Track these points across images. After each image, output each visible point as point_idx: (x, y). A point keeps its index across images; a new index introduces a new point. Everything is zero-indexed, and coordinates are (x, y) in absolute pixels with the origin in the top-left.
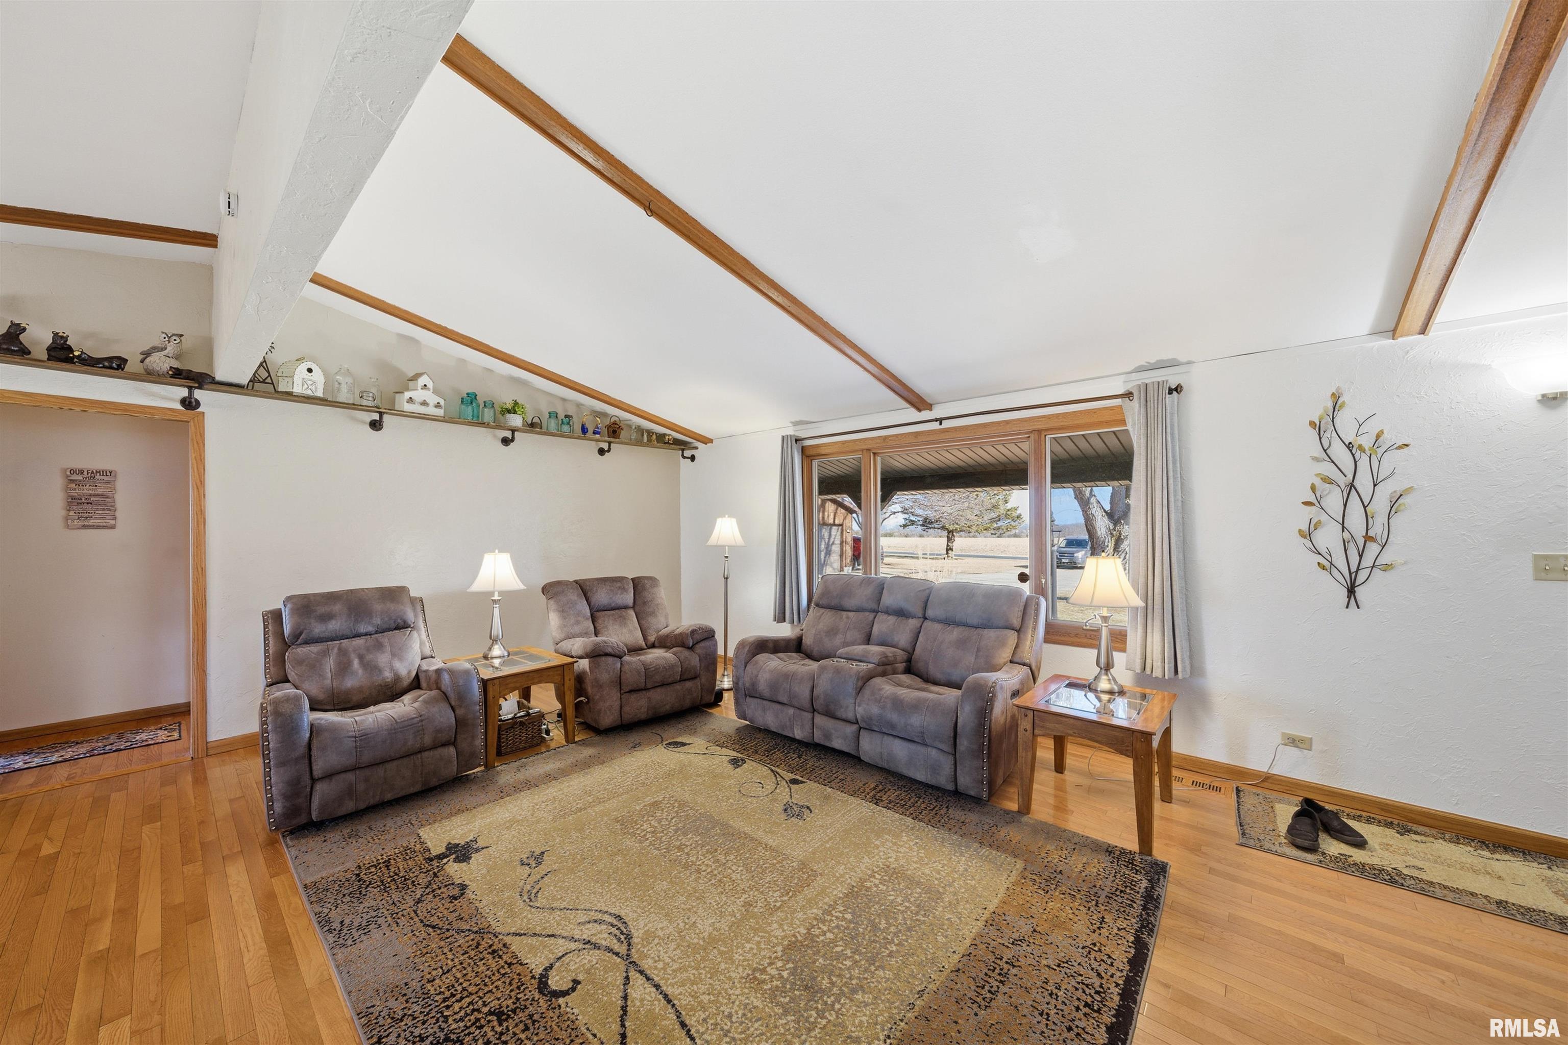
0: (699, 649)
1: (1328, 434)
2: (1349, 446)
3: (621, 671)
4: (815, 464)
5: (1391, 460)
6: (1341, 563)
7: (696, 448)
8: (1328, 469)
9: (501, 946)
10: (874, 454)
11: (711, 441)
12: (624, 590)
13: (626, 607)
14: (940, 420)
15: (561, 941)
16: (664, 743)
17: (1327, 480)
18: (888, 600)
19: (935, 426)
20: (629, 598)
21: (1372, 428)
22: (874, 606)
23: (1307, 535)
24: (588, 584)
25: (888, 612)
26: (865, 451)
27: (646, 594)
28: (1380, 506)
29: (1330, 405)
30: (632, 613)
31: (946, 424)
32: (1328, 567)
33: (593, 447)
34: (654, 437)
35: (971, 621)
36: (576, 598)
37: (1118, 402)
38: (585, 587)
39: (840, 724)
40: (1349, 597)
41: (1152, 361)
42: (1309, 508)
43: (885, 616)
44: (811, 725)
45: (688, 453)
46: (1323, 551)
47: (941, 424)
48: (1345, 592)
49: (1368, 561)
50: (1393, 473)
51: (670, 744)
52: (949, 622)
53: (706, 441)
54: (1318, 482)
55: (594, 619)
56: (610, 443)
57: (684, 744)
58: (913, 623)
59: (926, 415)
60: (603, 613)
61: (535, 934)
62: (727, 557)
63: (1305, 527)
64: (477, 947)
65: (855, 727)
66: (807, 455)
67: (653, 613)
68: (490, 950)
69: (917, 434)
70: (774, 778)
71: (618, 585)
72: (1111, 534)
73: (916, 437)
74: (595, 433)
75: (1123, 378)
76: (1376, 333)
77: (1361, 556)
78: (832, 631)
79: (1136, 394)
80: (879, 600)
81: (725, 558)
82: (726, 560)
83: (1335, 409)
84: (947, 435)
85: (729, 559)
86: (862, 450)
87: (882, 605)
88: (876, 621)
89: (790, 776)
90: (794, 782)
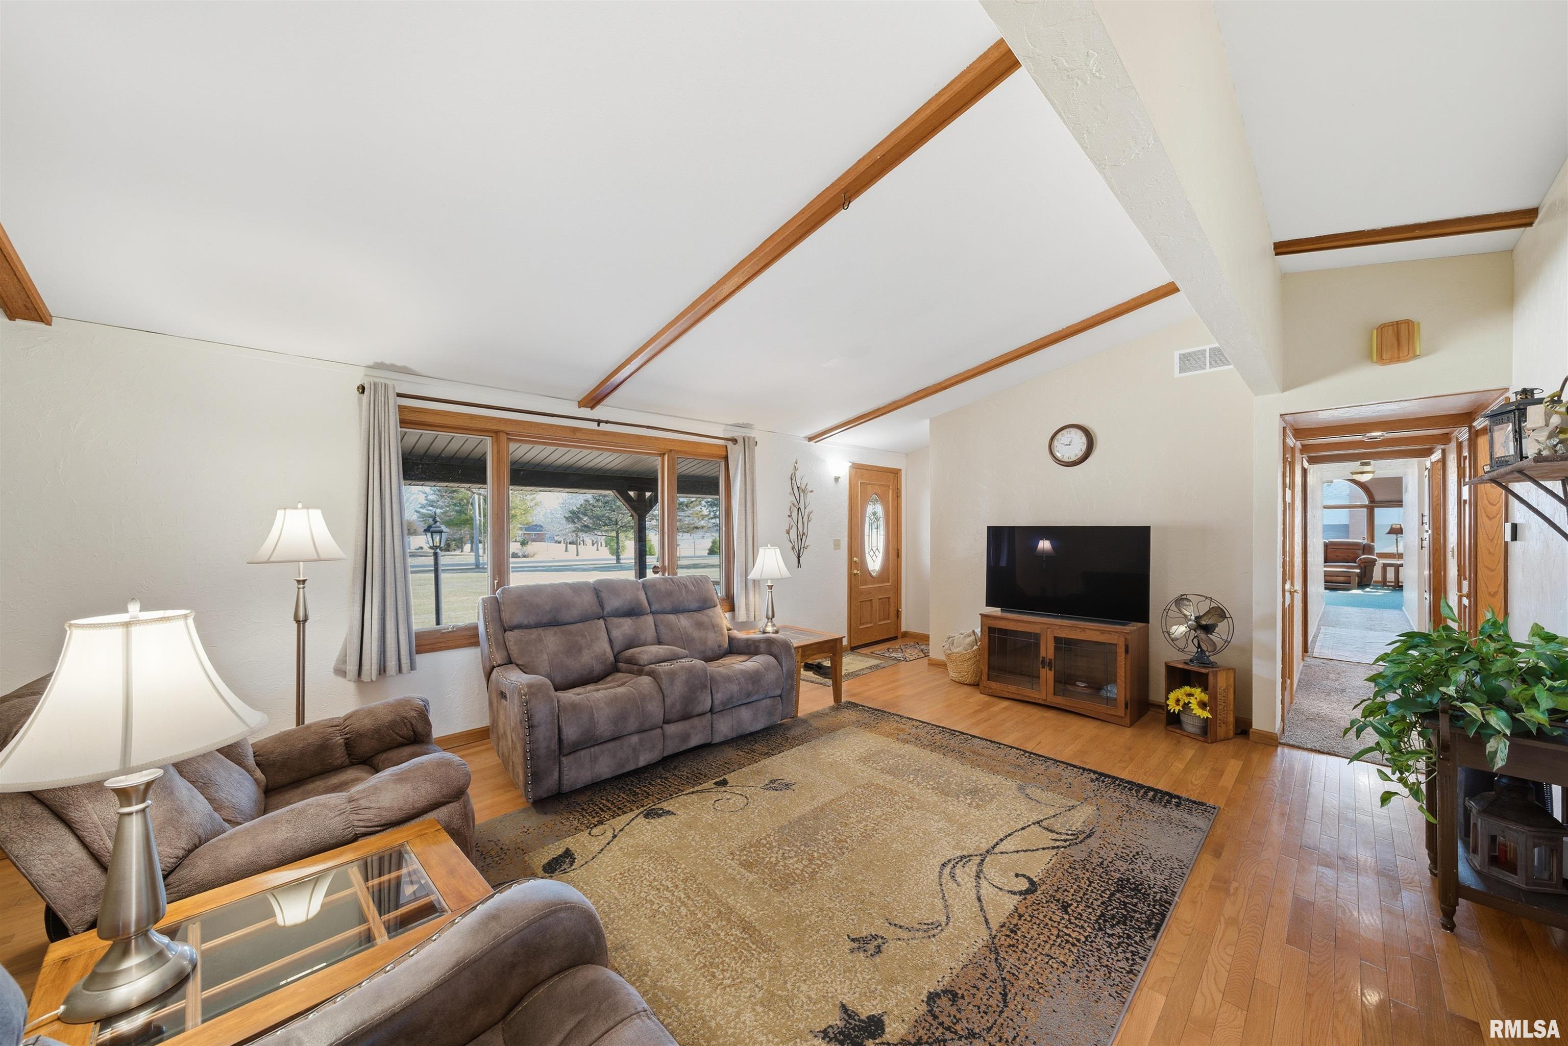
1: (794, 480)
2: (799, 489)
5: (809, 497)
6: (796, 546)
8: (793, 499)
9: (1003, 929)
10: (508, 439)
14: (599, 422)
15: (982, 892)
17: (794, 505)
18: (613, 603)
19: (593, 426)
21: (804, 482)
23: (788, 532)
25: (619, 613)
26: (501, 435)
28: (805, 519)
31: (603, 427)
32: (794, 549)
35: (692, 607)
37: (725, 442)
40: (798, 563)
41: (745, 423)
42: (790, 519)
43: (616, 620)
44: (663, 741)
46: (793, 541)
47: (599, 425)
48: (797, 560)
49: (802, 546)
50: (808, 503)
54: (791, 504)
57: (566, 856)
61: (981, 910)
62: (304, 581)
63: (788, 528)
64: (1013, 946)
66: (408, 420)
68: (1012, 935)
75: (724, 427)
76: (805, 437)
77: (801, 542)
78: (573, 649)
79: (740, 441)
80: (601, 605)
81: (299, 582)
82: (302, 586)
83: (795, 469)
84: (602, 438)
85: (306, 582)
86: (497, 432)
87: (608, 609)
88: (610, 627)
89: (710, 784)
90: (724, 783)
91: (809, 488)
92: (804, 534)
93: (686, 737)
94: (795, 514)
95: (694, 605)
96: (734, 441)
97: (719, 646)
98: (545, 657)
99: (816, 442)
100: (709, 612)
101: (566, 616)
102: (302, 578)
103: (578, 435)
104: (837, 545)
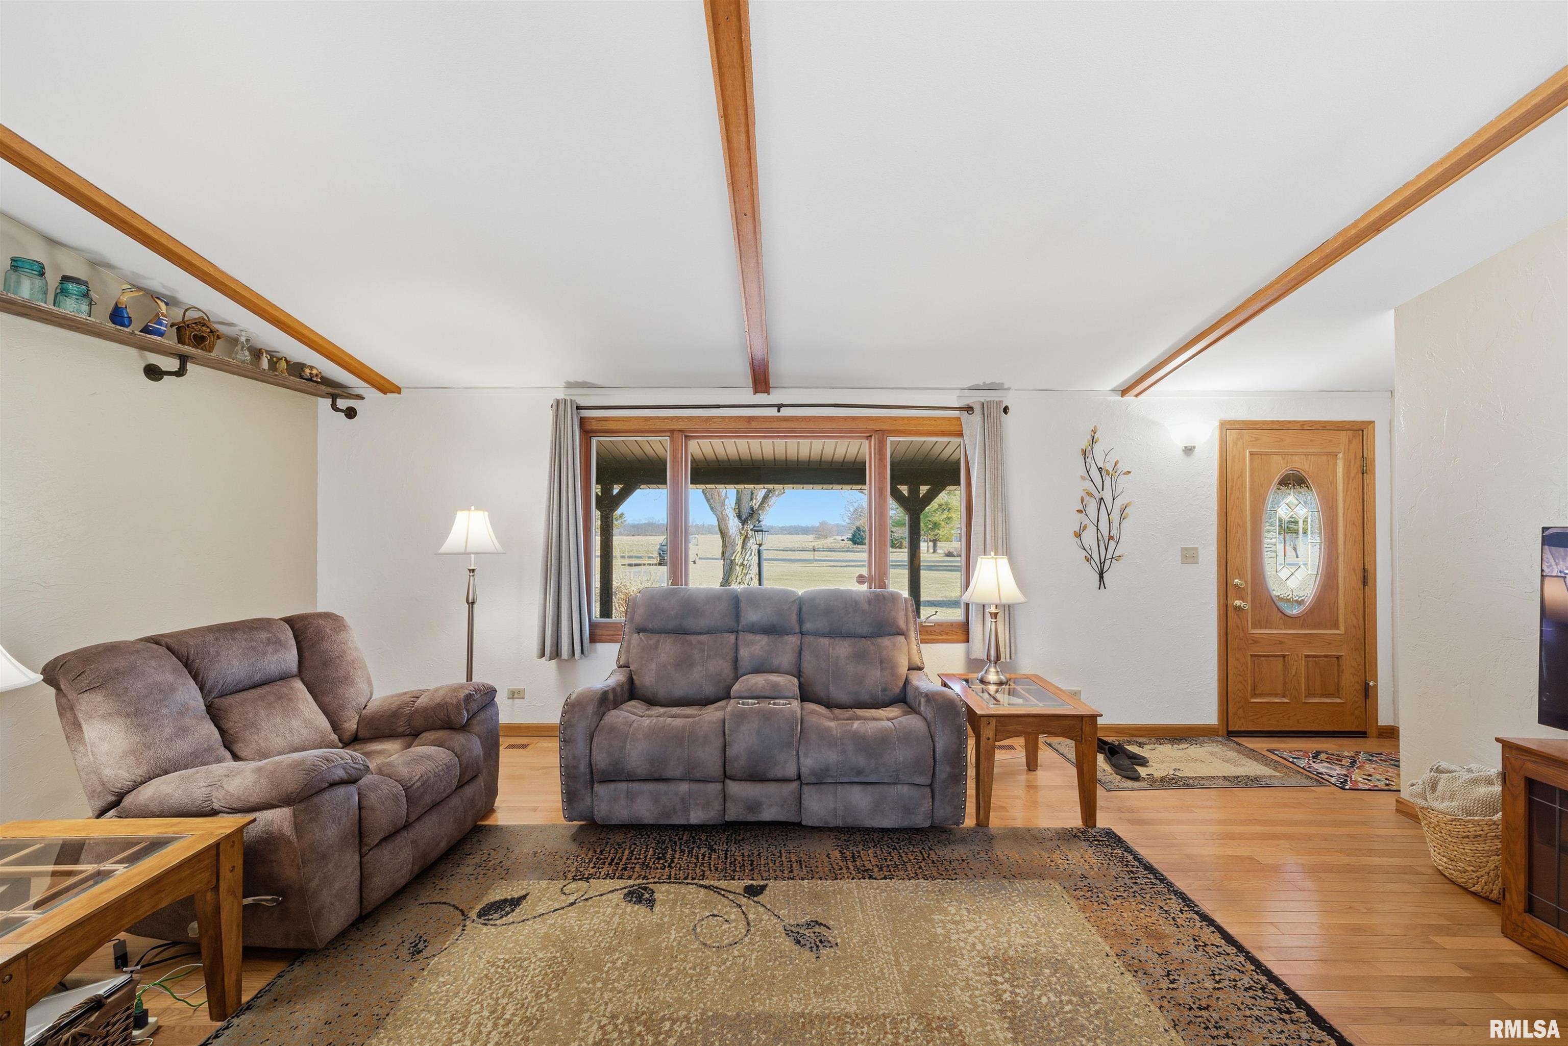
0: (478, 727)
1: (1089, 458)
2: (1100, 470)
3: (360, 808)
4: (594, 441)
5: (1123, 481)
6: (1096, 556)
7: (360, 397)
8: (1088, 485)
10: (686, 437)
11: (398, 390)
12: (278, 643)
13: (284, 677)
14: (779, 407)
16: (473, 914)
17: (1090, 494)
18: (751, 616)
19: (773, 412)
20: (290, 658)
21: (1112, 458)
22: (733, 623)
23: (1078, 535)
24: (191, 642)
25: (754, 629)
26: (676, 433)
27: (326, 645)
28: (1115, 516)
29: (1091, 439)
30: (299, 685)
31: (785, 412)
32: (1089, 559)
33: (135, 360)
34: (283, 365)
35: (859, 631)
36: (170, 678)
37: (956, 413)
38: (184, 651)
39: (772, 788)
40: (1100, 581)
41: (988, 382)
42: (1080, 515)
43: (750, 637)
44: (722, 800)
45: (342, 403)
46: (1087, 548)
47: (779, 411)
48: (1097, 576)
49: (1109, 556)
50: (1122, 492)
51: (484, 913)
52: (836, 633)
53: (385, 387)
54: (1084, 494)
55: (214, 713)
56: (184, 359)
57: (515, 903)
58: (793, 641)
59: (762, 398)
60: (238, 697)
62: (473, 570)
63: (1077, 530)
65: (794, 785)
66: (587, 430)
67: (346, 680)
69: (750, 419)
70: (723, 899)
71: (264, 635)
72: (741, 533)
73: (749, 422)
74: (146, 330)
75: (958, 392)
76: (1114, 390)
77: (1106, 550)
78: (684, 663)
79: (978, 409)
80: (737, 616)
81: (469, 570)
82: (471, 574)
83: (1093, 441)
84: (784, 425)
85: (476, 572)
86: (672, 431)
87: (743, 622)
88: (740, 643)
89: (738, 885)
90: (753, 892)
91: (1122, 467)
92: (1111, 538)
93: (754, 806)
94: (1092, 508)
95: (864, 630)
96: (969, 409)
97: (884, 690)
98: (653, 666)
99: (1137, 396)
100: (886, 642)
101: (691, 623)
102: (472, 568)
103: (754, 424)
104: (1190, 556)
